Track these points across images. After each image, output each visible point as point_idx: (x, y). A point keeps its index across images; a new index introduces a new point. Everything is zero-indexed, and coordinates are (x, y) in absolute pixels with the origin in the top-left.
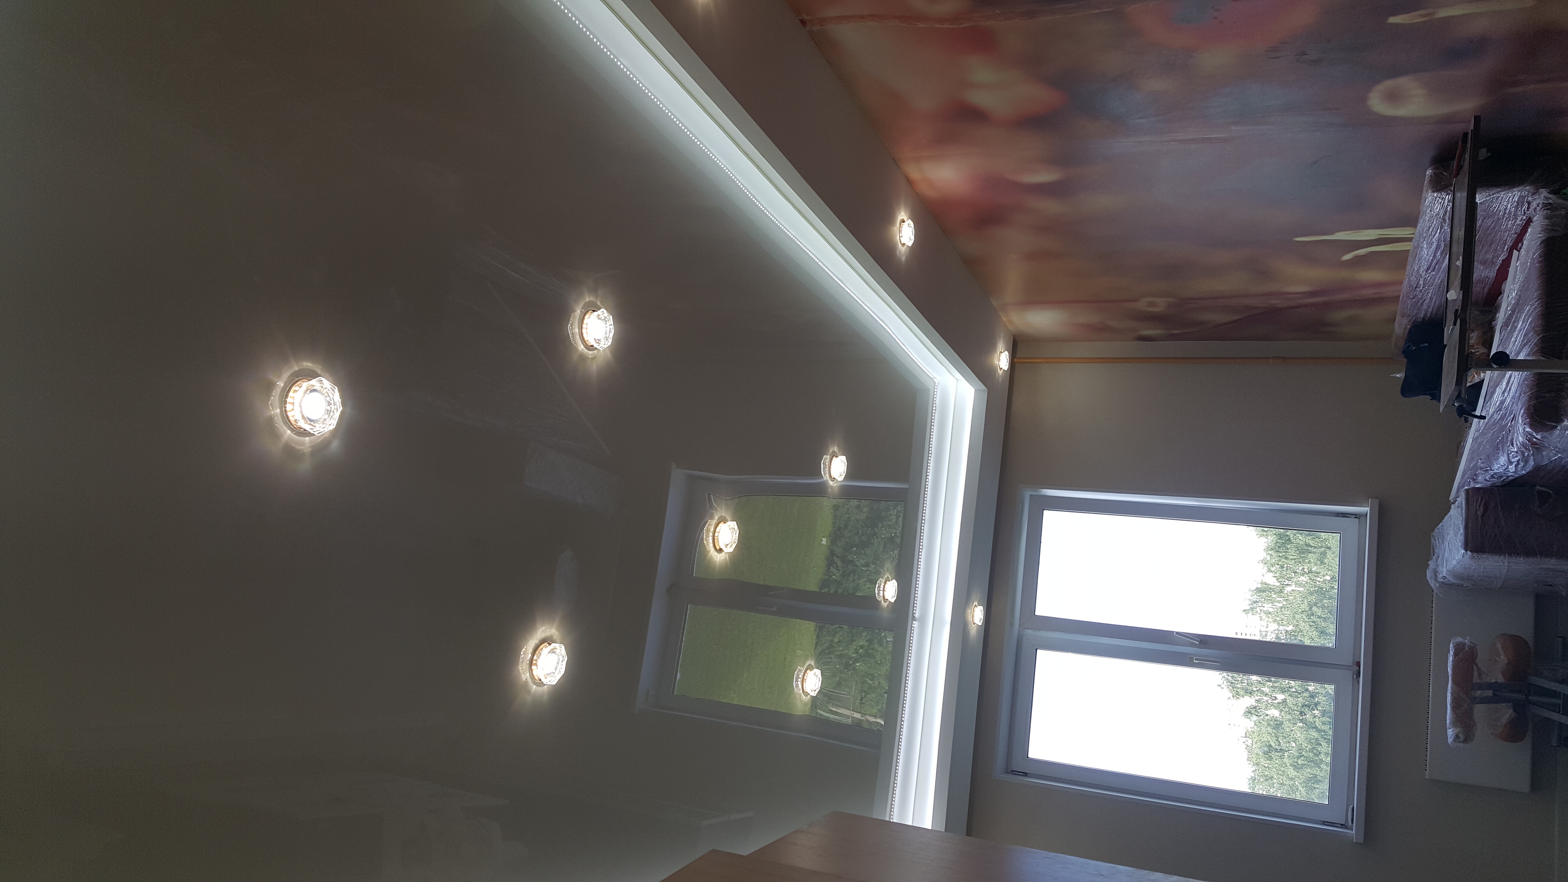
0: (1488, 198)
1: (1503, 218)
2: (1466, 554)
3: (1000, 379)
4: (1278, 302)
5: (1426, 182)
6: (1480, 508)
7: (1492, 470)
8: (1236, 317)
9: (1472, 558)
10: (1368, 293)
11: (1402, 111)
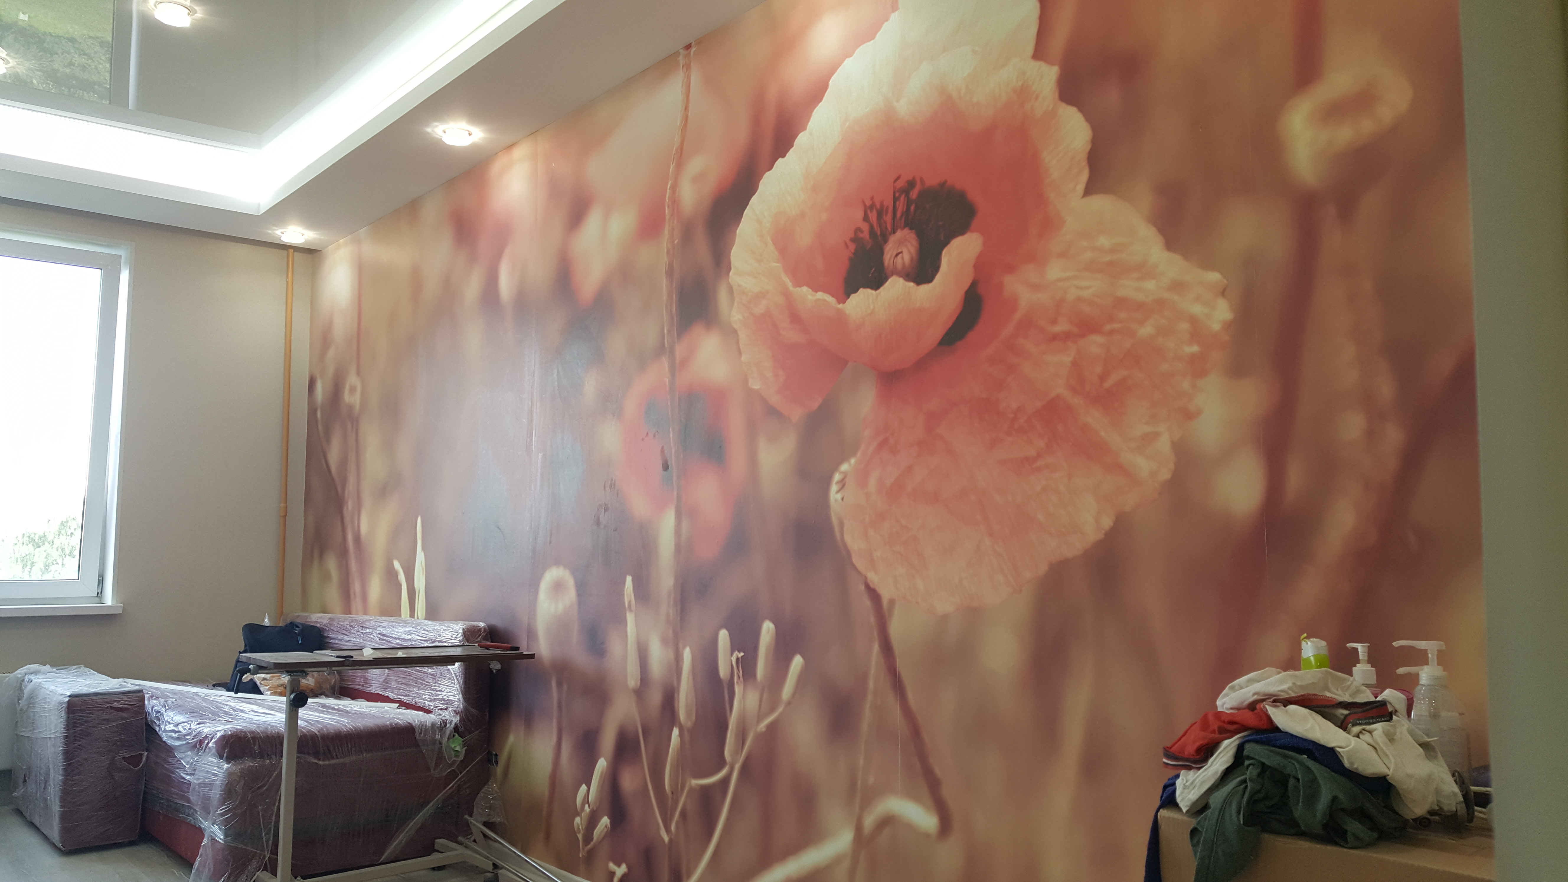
0: (453, 675)
1: (431, 690)
2: (65, 697)
3: (270, 232)
4: (350, 508)
5: (472, 623)
6: (121, 704)
7: (166, 711)
8: (334, 469)
9: (61, 703)
10: (357, 587)
11: (542, 595)
